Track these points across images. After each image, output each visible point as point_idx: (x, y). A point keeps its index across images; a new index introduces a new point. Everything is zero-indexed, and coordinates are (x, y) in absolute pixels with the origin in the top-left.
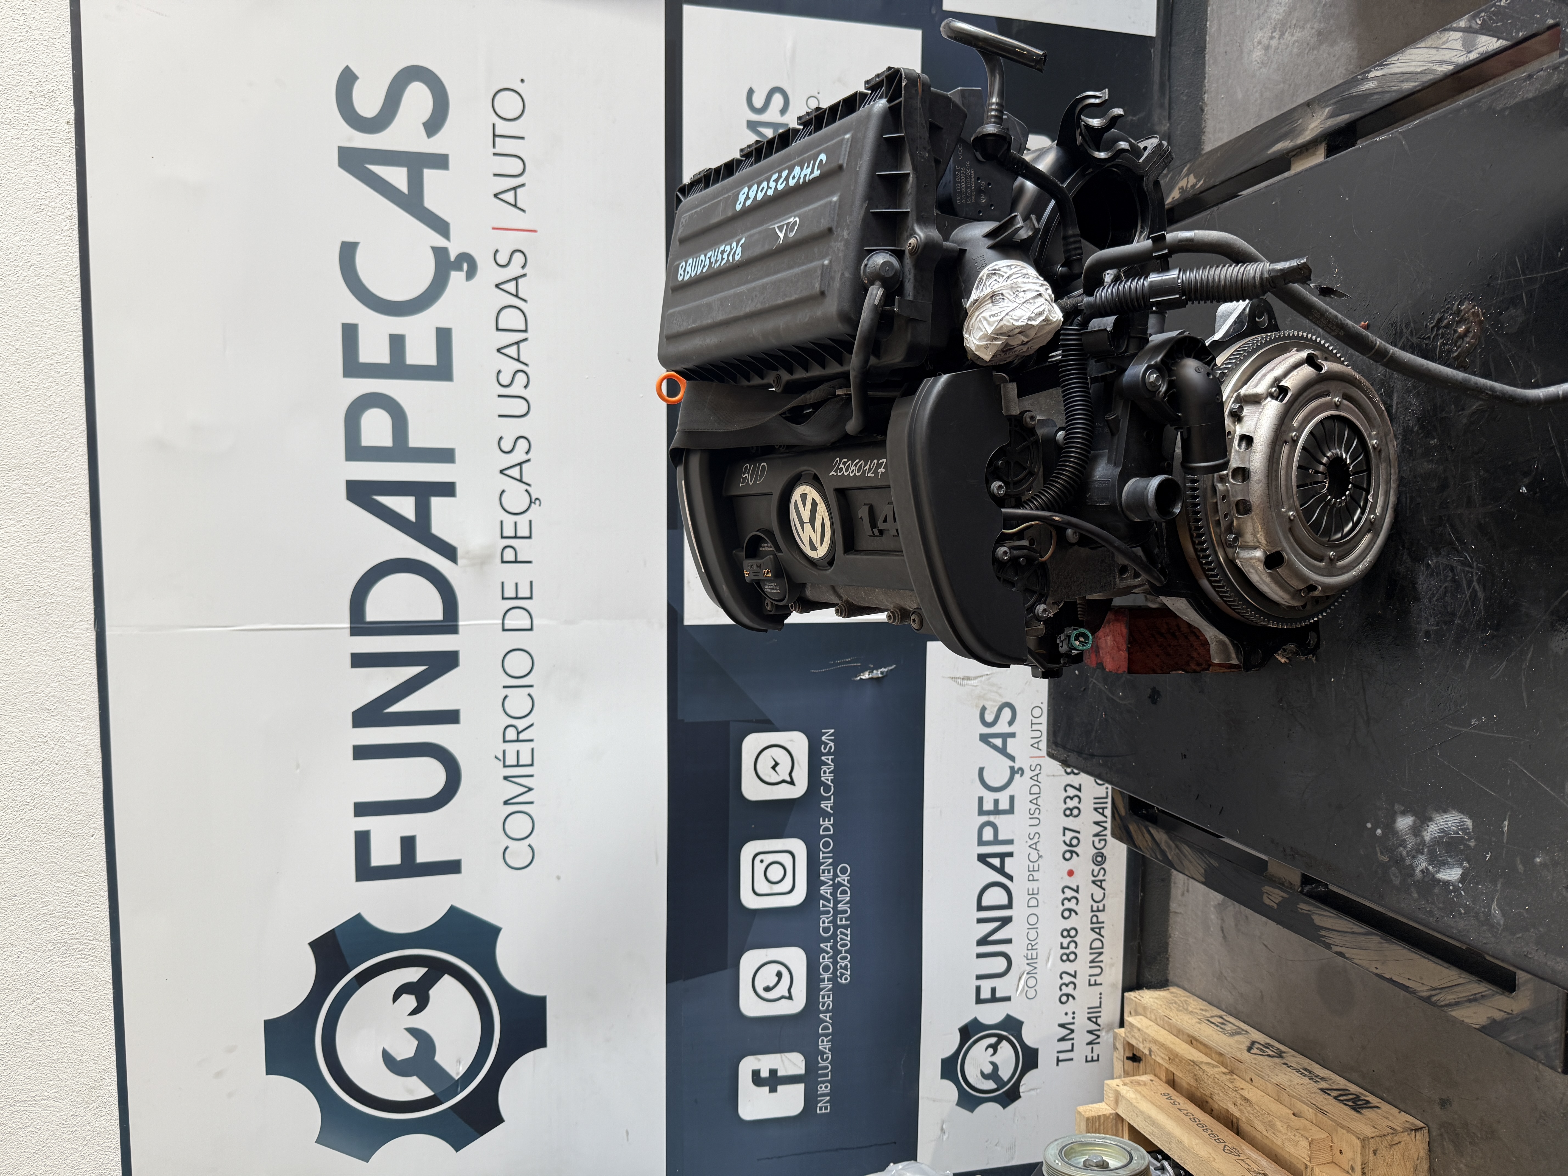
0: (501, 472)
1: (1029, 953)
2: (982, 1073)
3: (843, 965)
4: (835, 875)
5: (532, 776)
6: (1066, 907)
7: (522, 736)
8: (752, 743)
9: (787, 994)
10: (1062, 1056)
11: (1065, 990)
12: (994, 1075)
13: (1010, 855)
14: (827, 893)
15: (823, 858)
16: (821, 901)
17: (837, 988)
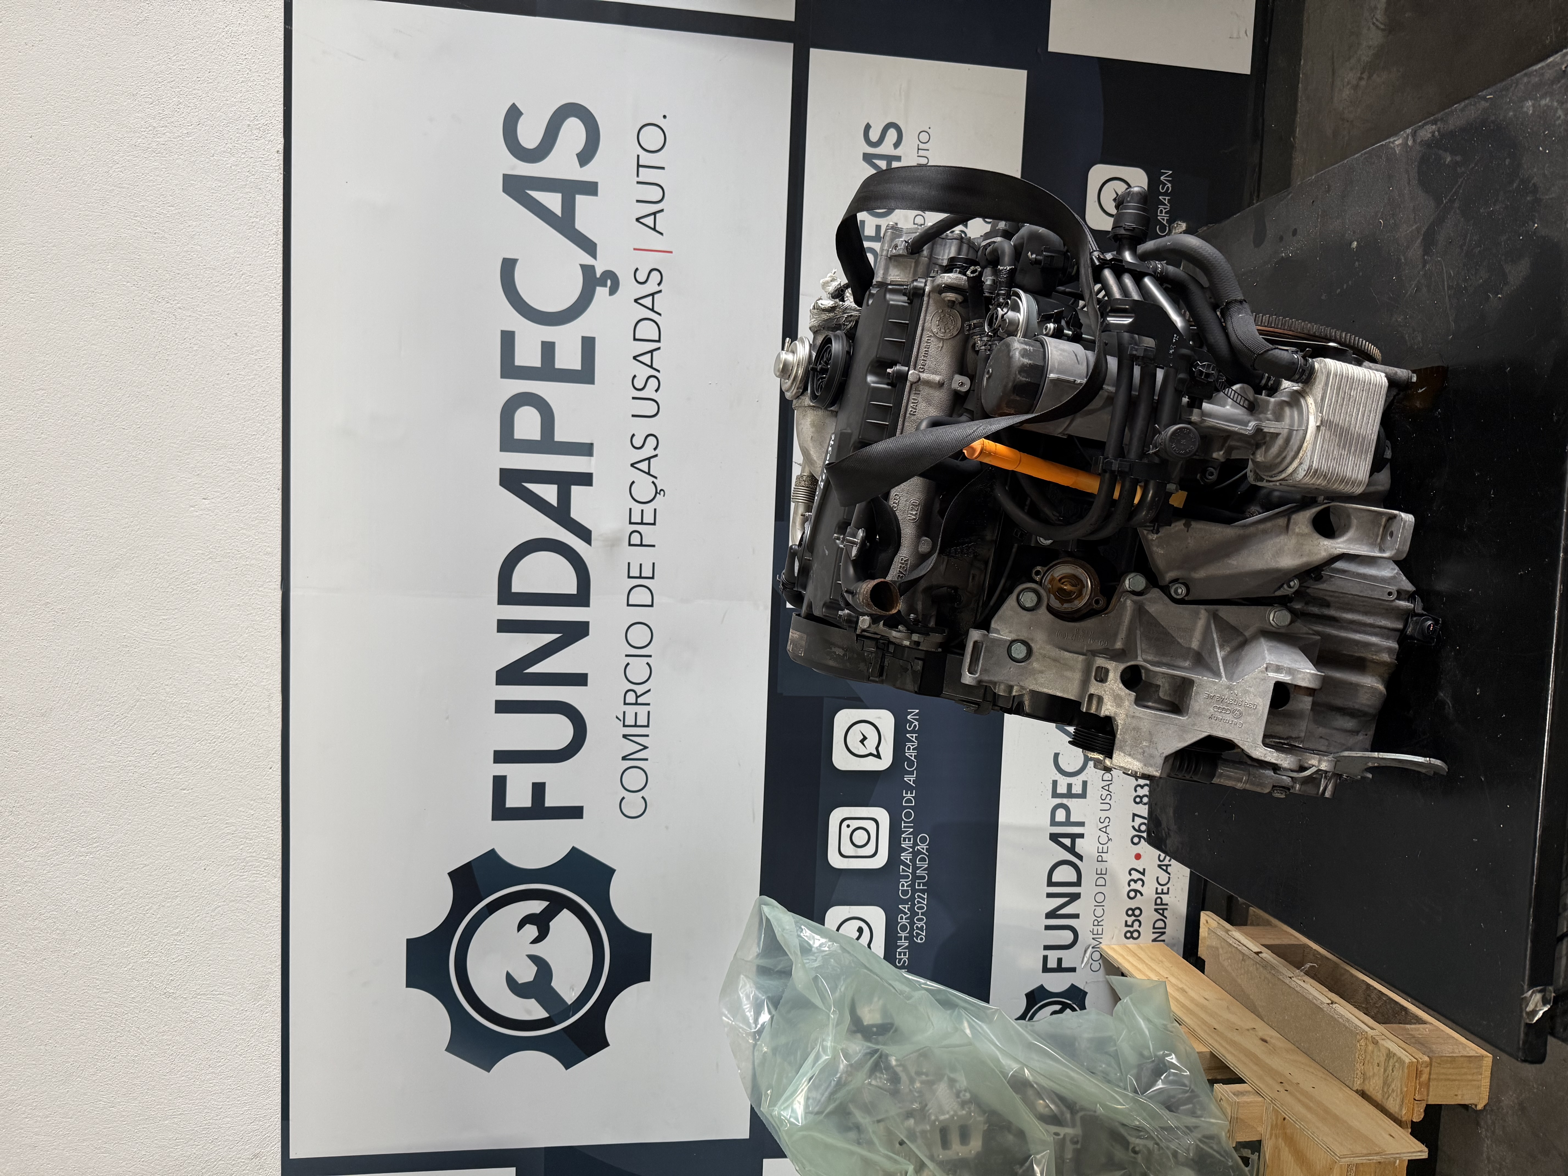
0: (632, 465)
1: (1096, 928)
3: (919, 926)
4: (915, 844)
5: (647, 736)
6: (1131, 888)
7: (640, 700)
8: (843, 718)
13: (1081, 836)
14: (907, 859)
15: (905, 827)
16: (901, 867)
17: (913, 946)
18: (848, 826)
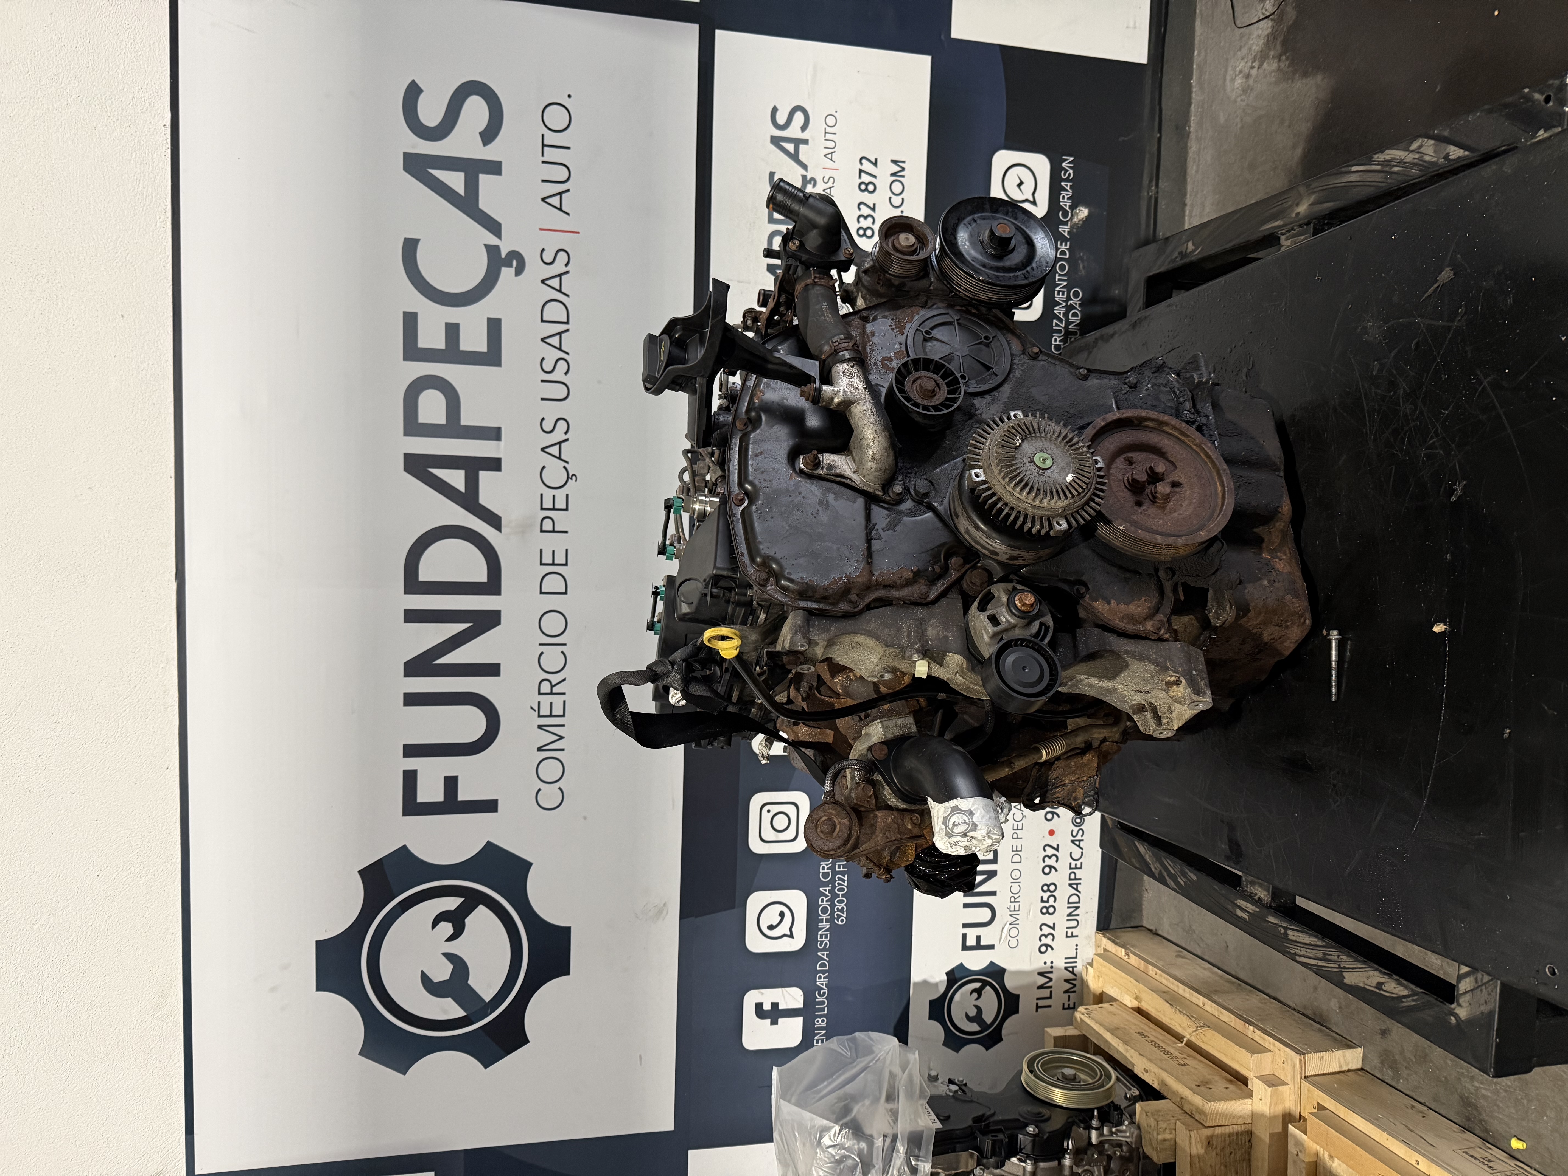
0: (543, 450)
1: (1012, 905)
2: (967, 1016)
3: (840, 908)
5: (563, 726)
6: (1046, 863)
7: (555, 690)
9: (789, 933)
10: (1041, 1003)
11: (1045, 941)
12: (977, 1018)
17: (834, 929)
18: (769, 811)
